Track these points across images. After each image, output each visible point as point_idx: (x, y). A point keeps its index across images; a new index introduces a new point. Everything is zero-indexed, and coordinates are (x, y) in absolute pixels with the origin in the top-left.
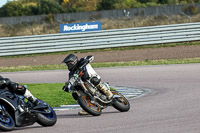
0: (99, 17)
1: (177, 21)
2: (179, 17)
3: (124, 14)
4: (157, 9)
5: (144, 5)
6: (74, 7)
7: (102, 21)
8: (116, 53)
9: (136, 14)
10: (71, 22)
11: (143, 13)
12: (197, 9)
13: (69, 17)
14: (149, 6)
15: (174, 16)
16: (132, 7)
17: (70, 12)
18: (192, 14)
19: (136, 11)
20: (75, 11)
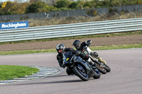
0: (27, 18)
1: (82, 21)
2: (84, 17)
3: (45, 16)
4: (68, 12)
5: (59, 9)
6: (9, 11)
7: (29, 20)
8: (39, 43)
9: (54, 16)
10: (7, 22)
11: (58, 15)
12: (96, 12)
13: (5, 18)
14: (63, 10)
15: (80, 17)
16: (51, 11)
17: (6, 14)
18: (93, 16)
19: (53, 13)
20: (9, 14)
